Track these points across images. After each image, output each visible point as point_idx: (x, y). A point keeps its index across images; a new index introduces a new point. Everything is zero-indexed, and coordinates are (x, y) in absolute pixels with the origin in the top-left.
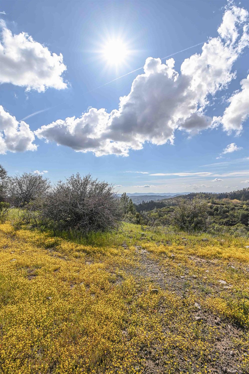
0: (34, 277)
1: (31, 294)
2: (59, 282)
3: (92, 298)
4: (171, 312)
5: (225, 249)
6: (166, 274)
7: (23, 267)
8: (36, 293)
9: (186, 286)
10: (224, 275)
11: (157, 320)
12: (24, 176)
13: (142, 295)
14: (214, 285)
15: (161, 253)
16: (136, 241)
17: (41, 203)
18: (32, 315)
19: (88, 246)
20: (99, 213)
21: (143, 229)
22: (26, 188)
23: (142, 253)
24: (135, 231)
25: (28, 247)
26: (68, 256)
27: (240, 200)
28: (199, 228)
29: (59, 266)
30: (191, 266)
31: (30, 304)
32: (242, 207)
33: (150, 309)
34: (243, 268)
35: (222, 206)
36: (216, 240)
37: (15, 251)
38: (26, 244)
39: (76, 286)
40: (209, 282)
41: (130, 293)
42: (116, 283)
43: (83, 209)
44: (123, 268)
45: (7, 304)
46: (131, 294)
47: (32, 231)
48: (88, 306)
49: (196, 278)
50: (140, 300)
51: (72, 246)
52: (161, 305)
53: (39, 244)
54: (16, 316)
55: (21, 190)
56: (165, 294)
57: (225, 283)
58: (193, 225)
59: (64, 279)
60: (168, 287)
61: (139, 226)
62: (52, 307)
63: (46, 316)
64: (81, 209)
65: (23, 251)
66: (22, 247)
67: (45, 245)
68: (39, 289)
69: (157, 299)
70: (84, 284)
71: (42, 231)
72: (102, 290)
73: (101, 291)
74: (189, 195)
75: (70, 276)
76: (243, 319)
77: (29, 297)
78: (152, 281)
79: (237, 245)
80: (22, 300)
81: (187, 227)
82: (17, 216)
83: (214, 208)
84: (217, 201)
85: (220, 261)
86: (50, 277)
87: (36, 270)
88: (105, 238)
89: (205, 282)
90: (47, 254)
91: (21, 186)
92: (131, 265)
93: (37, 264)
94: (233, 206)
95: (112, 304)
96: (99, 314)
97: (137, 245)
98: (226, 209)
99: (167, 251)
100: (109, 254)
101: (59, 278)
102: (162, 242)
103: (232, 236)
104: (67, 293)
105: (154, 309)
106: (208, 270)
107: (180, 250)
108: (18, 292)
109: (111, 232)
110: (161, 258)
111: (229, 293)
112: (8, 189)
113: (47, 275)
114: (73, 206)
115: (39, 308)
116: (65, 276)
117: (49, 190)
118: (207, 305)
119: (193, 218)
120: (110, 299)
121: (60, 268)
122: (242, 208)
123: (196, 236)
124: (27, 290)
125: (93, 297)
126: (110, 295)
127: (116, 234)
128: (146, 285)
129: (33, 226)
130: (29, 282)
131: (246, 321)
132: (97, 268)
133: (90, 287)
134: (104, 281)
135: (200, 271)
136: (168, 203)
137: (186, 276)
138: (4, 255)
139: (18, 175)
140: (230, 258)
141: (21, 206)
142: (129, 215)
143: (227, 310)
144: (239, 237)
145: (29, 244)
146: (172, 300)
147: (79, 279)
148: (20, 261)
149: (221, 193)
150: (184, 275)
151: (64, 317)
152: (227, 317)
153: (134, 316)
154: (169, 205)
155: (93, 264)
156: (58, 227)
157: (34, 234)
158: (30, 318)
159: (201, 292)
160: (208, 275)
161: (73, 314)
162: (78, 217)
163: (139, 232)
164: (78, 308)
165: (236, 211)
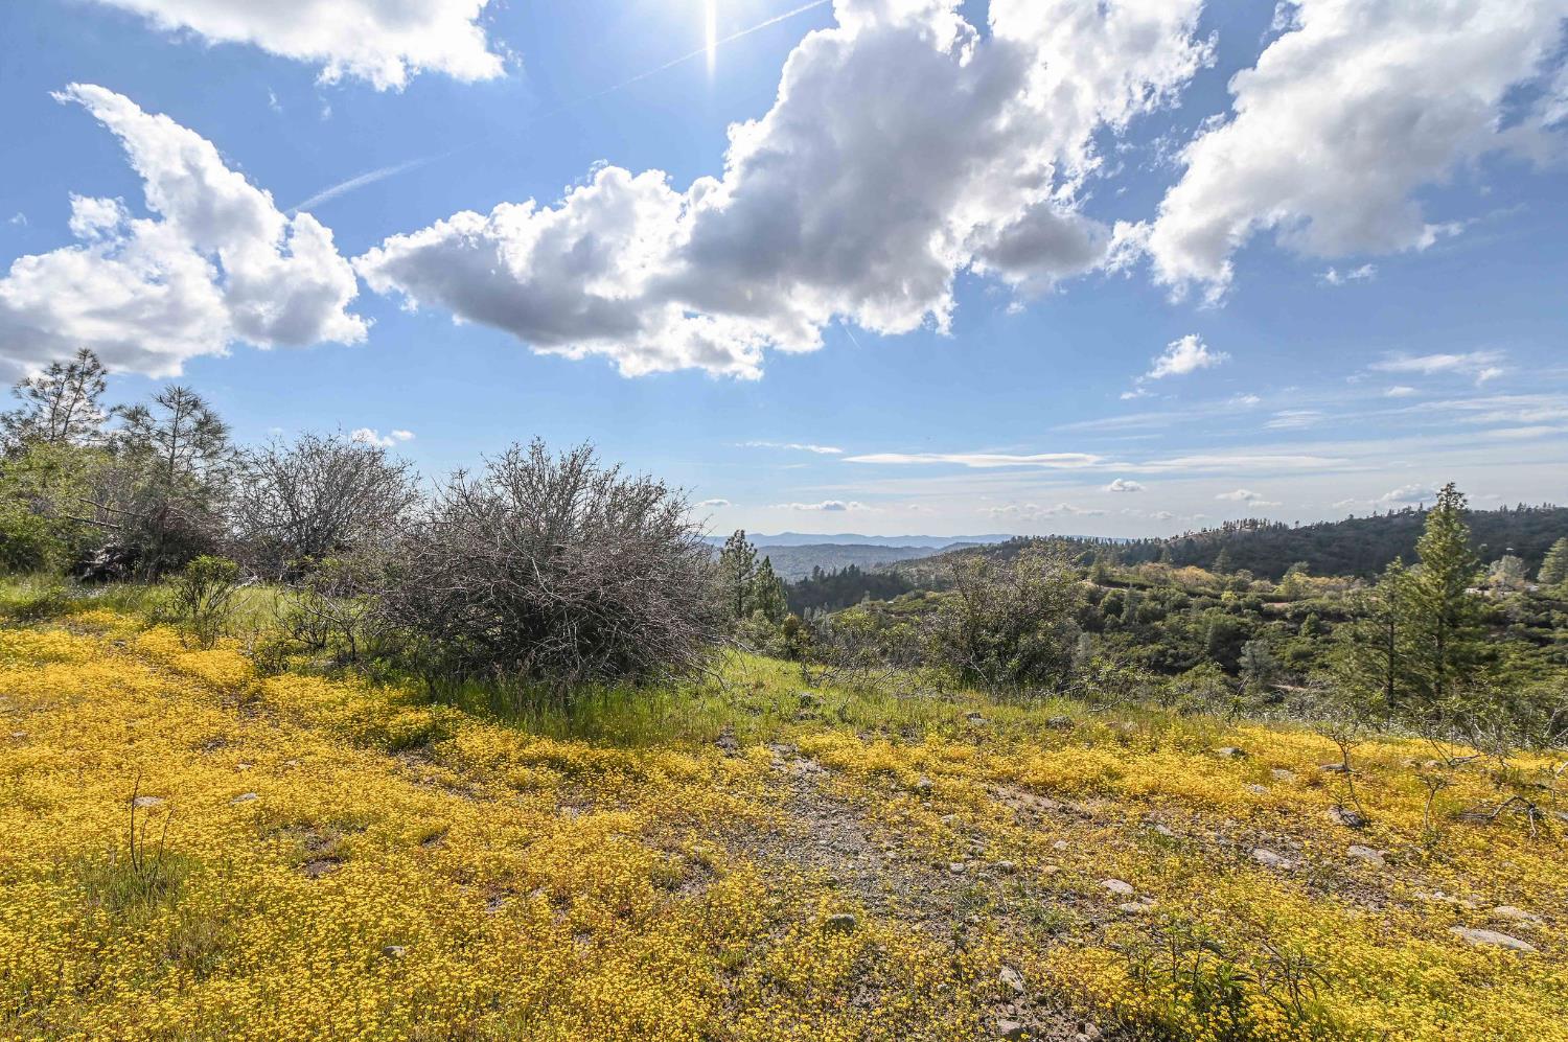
0: (334, 867)
1: (316, 935)
2: (441, 887)
3: (576, 947)
4: (904, 1003)
5: (1138, 759)
6: (891, 854)
7: (286, 827)
8: (337, 928)
9: (973, 900)
10: (1126, 859)
11: (842, 1033)
12: (307, 449)
13: (787, 938)
14: (1082, 897)
15: (878, 771)
16: (775, 725)
17: (377, 565)
18: (318, 1020)
19: (571, 741)
20: (623, 609)
21: (807, 679)
22: (313, 501)
23: (797, 773)
24: (774, 686)
25: (314, 747)
26: (484, 784)
27: (1208, 568)
28: (1040, 676)
29: (442, 820)
30: (996, 826)
31: (308, 973)
32: (1218, 597)
33: (815, 990)
34: (1205, 834)
35: (1139, 592)
36: (1102, 726)
37: (254, 761)
38: (306, 733)
39: (512, 901)
40: (1062, 888)
41: (738, 931)
42: (684, 889)
43: (556, 591)
44: (716, 833)
45: (208, 976)
46: (744, 935)
47: (333, 679)
48: (560, 982)
49: (1012, 871)
50: (778, 957)
51: (506, 740)
52: (865, 978)
53: (360, 732)
54: (245, 1025)
55: (292, 509)
56: (883, 932)
57: (1126, 889)
58: (1014, 661)
59: (462, 876)
60: (896, 907)
61: (794, 667)
62: (406, 986)
63: (375, 1024)
64: (548, 588)
65: (293, 763)
66: (287, 746)
67: (390, 739)
68: (354, 914)
69: (849, 952)
70: (548, 894)
71: (377, 681)
72: (622, 916)
73: (619, 921)
74: (1006, 545)
75: (490, 861)
76: (1189, 1030)
77: (307, 946)
78: (831, 884)
79: (1185, 746)
80: (278, 960)
81: (991, 673)
82: (271, 617)
83: (1106, 599)
84: (1117, 572)
85: (1113, 804)
86: (401, 866)
87: (344, 838)
88: (647, 711)
89: (1046, 885)
90: (393, 773)
91: (289, 495)
92: (750, 820)
93: (349, 814)
94: (1179, 596)
95: (661, 975)
96: (602, 1012)
97: (782, 741)
98: (1153, 604)
99: (900, 766)
100: (660, 776)
101: (441, 872)
102: (884, 729)
103: (1169, 709)
104: (472, 932)
105: (836, 992)
106: (1063, 839)
107: (953, 760)
108: (259, 925)
109: (672, 689)
110: (875, 793)
111: (1141, 929)
112: (232, 504)
113: (390, 857)
114: (512, 576)
115: (348, 989)
116: (465, 862)
117: (416, 513)
118: (1050, 978)
119: (1013, 637)
120: (652, 954)
121: (446, 830)
122: (1215, 601)
123: (1023, 708)
124: (301, 920)
125: (582, 948)
126: (653, 939)
127: (696, 695)
128: (805, 897)
129: (342, 661)
130: (311, 886)
131: (1202, 1035)
132: (605, 829)
133: (572, 905)
134: (633, 883)
135: (1029, 843)
136: (919, 579)
137: (974, 864)
138: (207, 775)
139: (278, 445)
140: (1153, 793)
141: (291, 577)
142: (755, 623)
143: (1128, 994)
144: (1195, 714)
145: (317, 731)
146: (912, 958)
147: (526, 874)
148: (274, 802)
149: (1136, 539)
150: (966, 860)
151: (455, 1026)
152: (1127, 1022)
153: (748, 1020)
154: (922, 586)
155: (591, 814)
156: (448, 663)
157: (339, 694)
158: (308, 1032)
159: (1032, 923)
160: (1061, 861)
161: (494, 1015)
162: (535, 624)
163: (789, 688)
164: (515, 990)
165: (1193, 616)
